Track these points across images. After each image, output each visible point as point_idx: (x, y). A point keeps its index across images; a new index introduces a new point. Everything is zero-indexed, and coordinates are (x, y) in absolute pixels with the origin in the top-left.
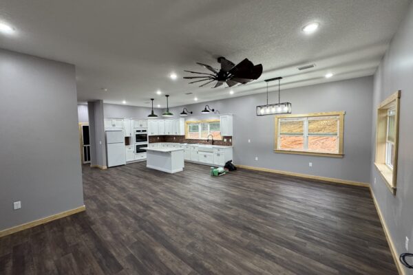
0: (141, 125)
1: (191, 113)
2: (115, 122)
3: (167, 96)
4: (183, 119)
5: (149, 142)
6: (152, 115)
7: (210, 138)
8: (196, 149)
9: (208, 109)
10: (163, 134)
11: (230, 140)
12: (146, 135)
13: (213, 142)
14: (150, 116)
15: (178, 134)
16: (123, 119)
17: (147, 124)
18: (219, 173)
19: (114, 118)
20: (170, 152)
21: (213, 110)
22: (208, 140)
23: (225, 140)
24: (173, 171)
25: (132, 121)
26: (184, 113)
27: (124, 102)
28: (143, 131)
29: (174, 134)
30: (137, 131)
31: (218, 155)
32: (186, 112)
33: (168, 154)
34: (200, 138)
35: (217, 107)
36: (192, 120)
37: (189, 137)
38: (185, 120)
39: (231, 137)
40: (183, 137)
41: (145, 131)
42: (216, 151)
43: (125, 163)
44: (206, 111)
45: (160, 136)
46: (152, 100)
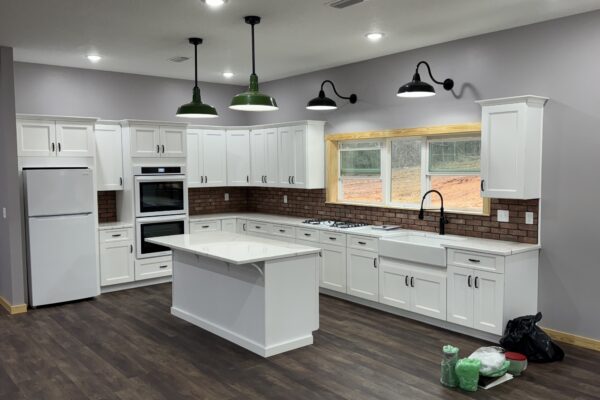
0: (161, 149)
1: (353, 99)
2: (59, 133)
3: (253, 20)
4: (321, 124)
5: (192, 213)
6: (196, 107)
7: (432, 204)
8: (371, 249)
9: (425, 79)
10: (242, 183)
11: (529, 218)
12: (181, 183)
13: (444, 223)
14: (184, 110)
15: (298, 185)
16: (92, 122)
17: (183, 145)
18: (485, 379)
19: (56, 120)
20: (261, 264)
21: (448, 85)
22: (422, 213)
23: (503, 216)
24: (270, 348)
25: (127, 130)
26: (322, 100)
27: (94, 59)
28: (169, 170)
29: (284, 184)
30: (145, 170)
31: (473, 282)
32: (329, 94)
33: (254, 270)
34: (387, 202)
35: (467, 68)
36: (356, 129)
37: (340, 195)
38: (327, 127)
39: (532, 205)
40: (319, 194)
41: (177, 170)
42: (461, 264)
43: (97, 293)
44: (417, 85)
45: (232, 190)
46: (196, 41)
